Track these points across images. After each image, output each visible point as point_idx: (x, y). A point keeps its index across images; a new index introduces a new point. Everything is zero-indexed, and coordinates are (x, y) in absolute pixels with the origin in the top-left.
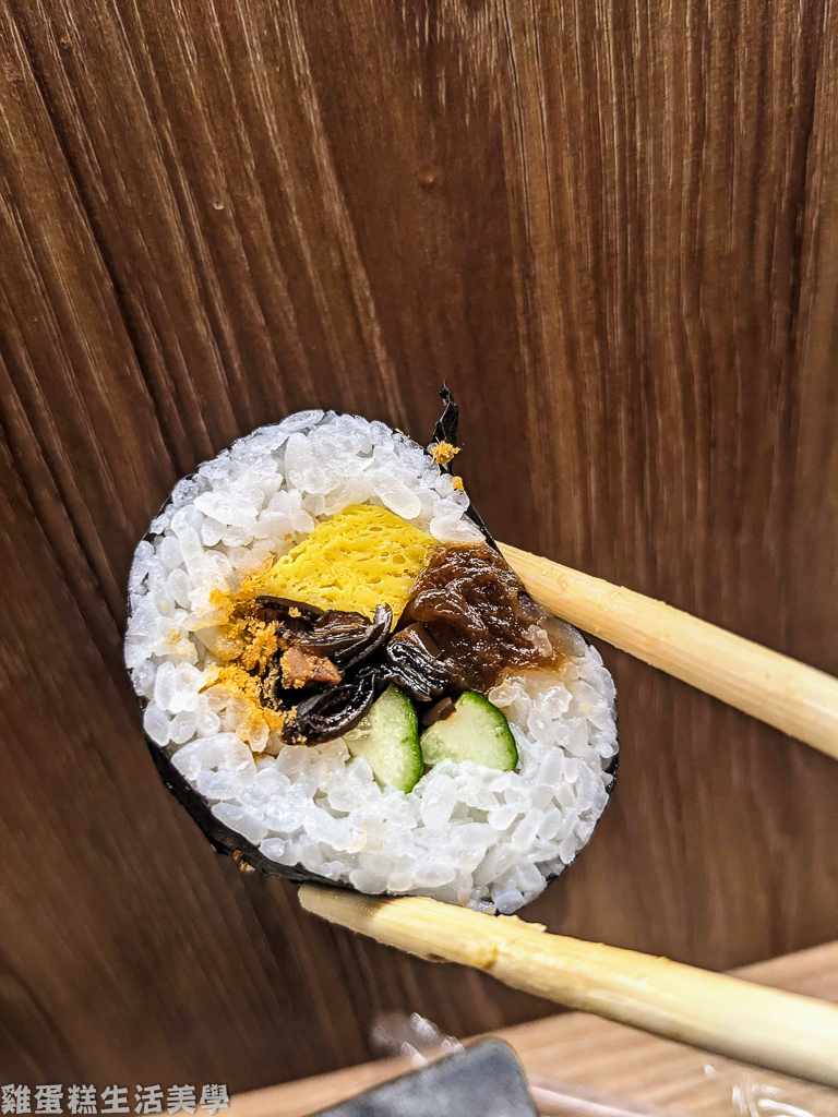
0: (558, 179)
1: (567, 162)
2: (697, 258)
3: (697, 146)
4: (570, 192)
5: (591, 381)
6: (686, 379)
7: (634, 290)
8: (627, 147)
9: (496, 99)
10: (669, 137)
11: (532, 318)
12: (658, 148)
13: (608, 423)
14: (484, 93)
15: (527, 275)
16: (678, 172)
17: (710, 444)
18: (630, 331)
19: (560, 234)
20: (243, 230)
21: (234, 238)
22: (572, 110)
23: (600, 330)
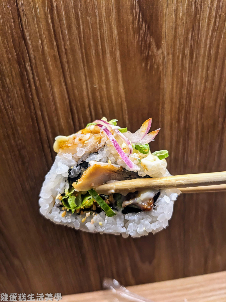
0: (173, 87)
1: (175, 83)
2: (203, 107)
3: (205, 83)
4: (175, 90)
5: (175, 132)
6: (197, 134)
7: (187, 113)
8: (189, 82)
9: (161, 69)
10: (199, 80)
11: (163, 117)
12: (196, 82)
13: (178, 142)
14: (158, 67)
15: (163, 108)
16: (200, 88)
17: (201, 149)
18: (185, 122)
19: (172, 99)
20: (100, 92)
21: (98, 94)
22: (178, 72)
23: (178, 121)
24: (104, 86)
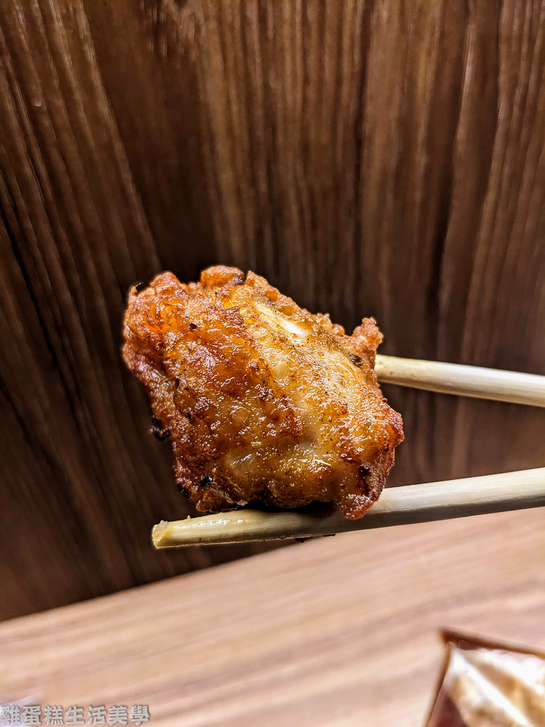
2: (305, 148)
20: (52, 118)
21: (46, 122)
24: (59, 102)
